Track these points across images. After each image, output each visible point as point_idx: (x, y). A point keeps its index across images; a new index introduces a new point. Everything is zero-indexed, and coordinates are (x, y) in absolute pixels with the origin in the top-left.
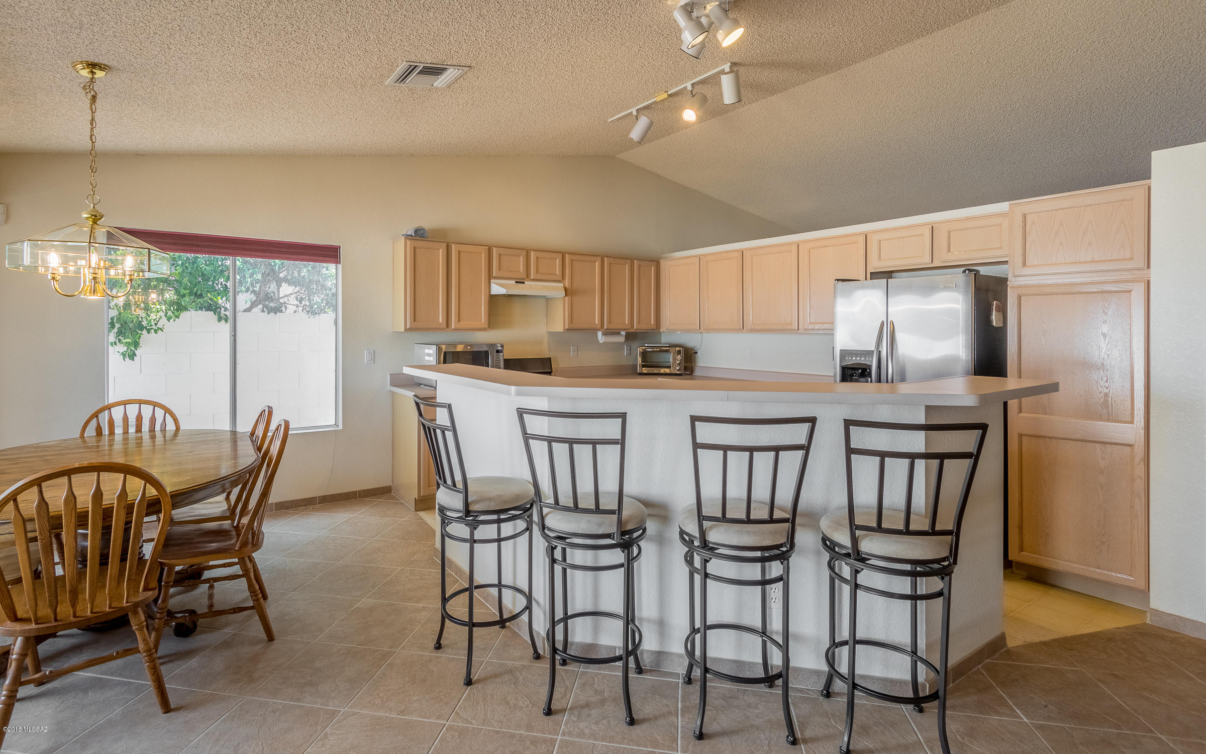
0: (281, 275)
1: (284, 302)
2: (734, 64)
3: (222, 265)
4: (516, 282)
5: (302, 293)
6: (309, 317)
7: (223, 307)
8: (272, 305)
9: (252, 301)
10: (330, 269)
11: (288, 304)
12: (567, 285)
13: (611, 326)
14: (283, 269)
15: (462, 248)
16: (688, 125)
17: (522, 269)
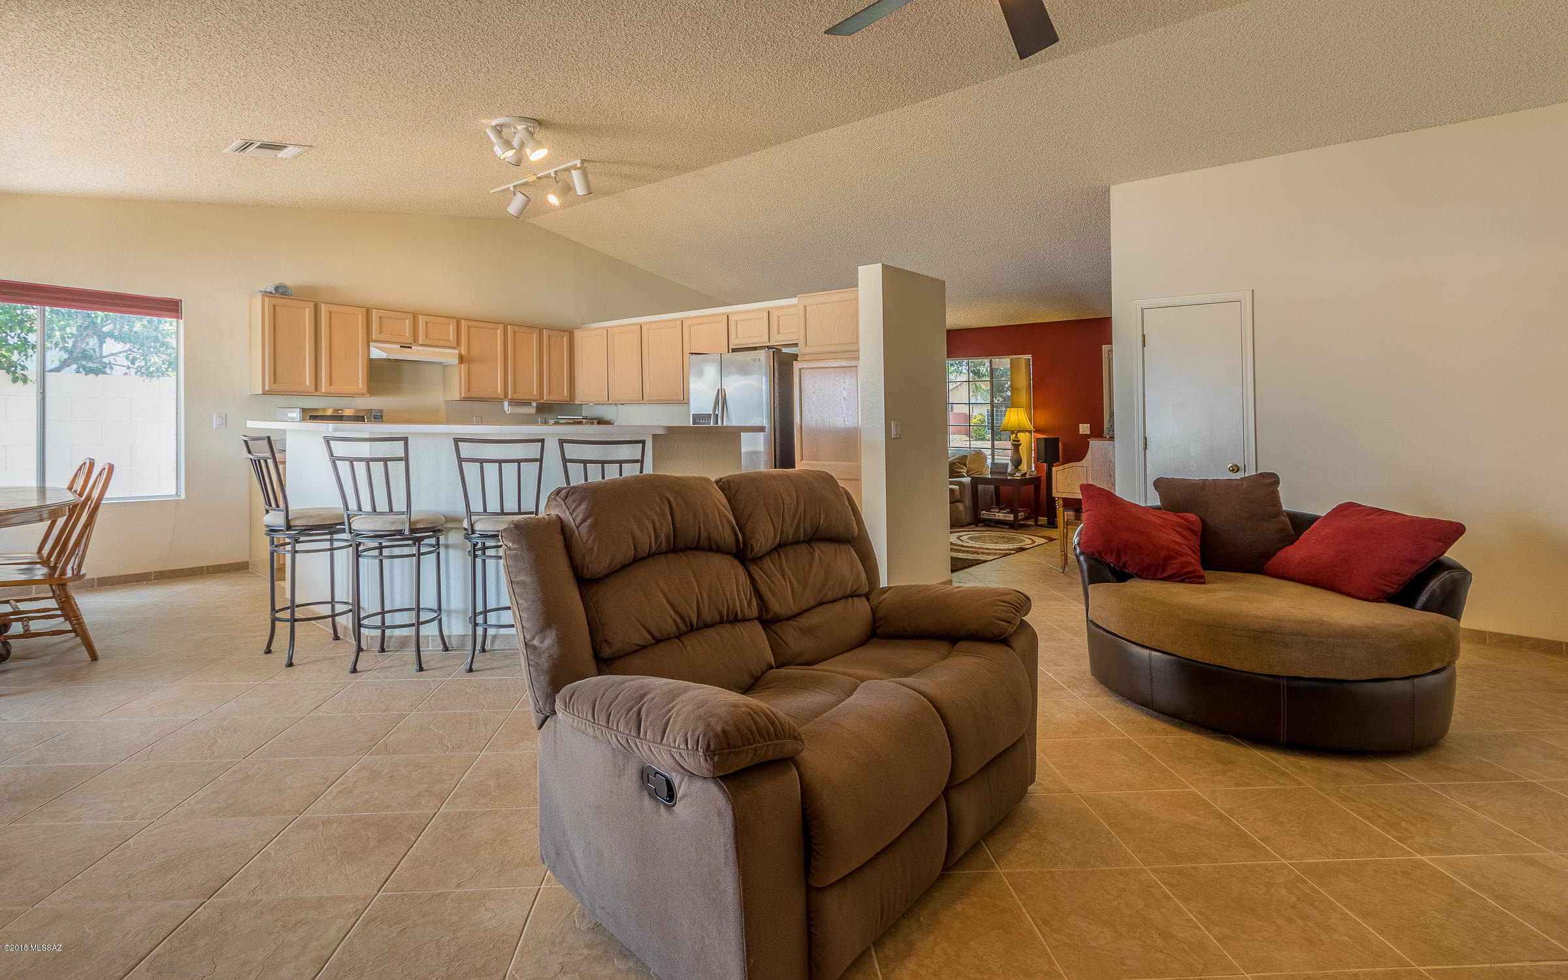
0: (104, 329)
1: (110, 361)
2: (583, 161)
3: (22, 314)
4: (401, 347)
5: (134, 352)
6: (144, 381)
7: (20, 365)
8: (91, 365)
9: (62, 360)
10: (168, 325)
11: (114, 364)
12: (463, 352)
13: (516, 396)
14: (108, 322)
15: (334, 308)
16: (551, 209)
17: (408, 333)
